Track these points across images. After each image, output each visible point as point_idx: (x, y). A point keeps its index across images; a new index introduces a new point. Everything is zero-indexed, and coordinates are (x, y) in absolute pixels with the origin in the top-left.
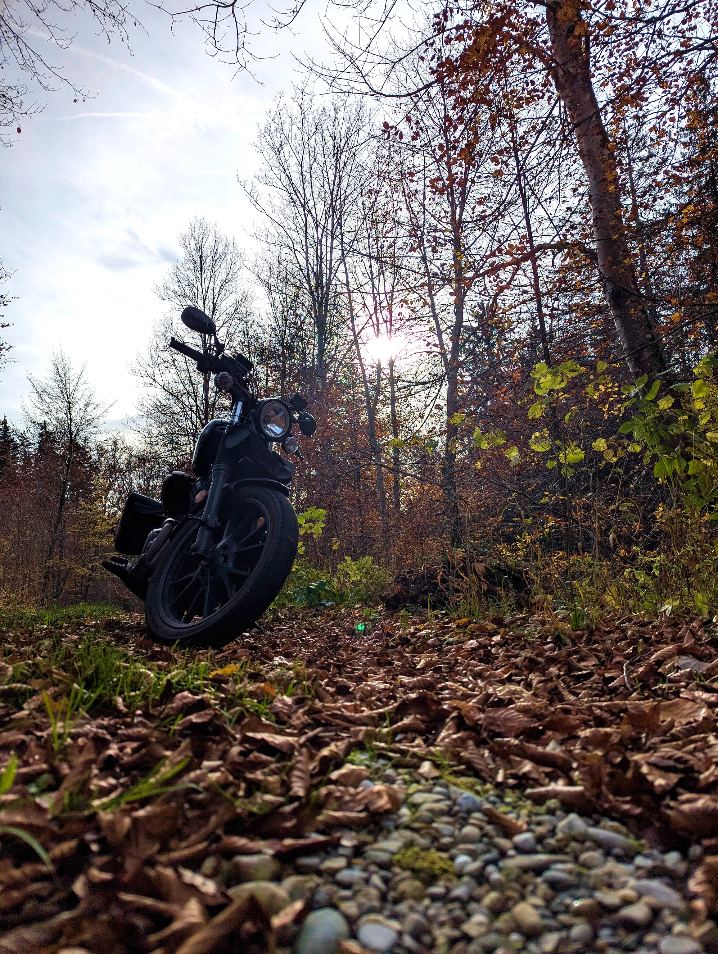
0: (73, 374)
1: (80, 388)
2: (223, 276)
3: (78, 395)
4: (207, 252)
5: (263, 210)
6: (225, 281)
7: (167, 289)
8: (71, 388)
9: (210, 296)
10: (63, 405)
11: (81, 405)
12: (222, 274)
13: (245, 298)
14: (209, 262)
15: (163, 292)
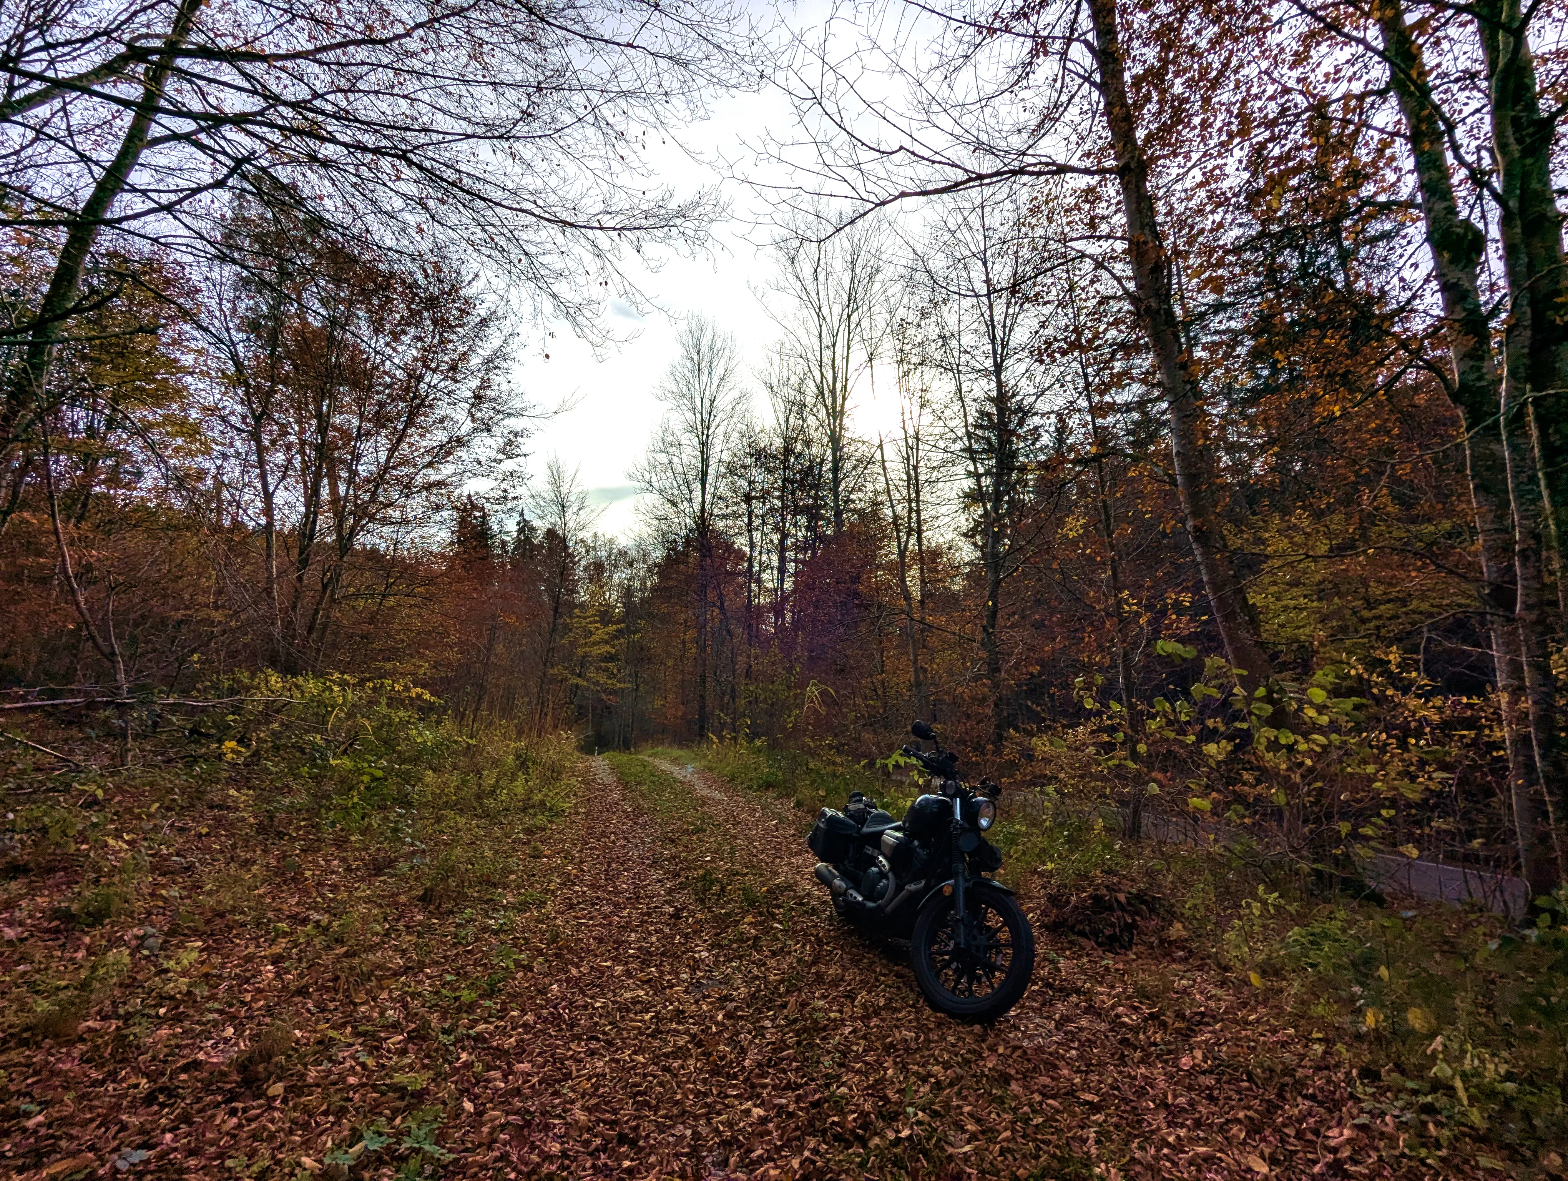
0: (567, 478)
1: (574, 490)
2: (721, 372)
3: (572, 497)
4: (704, 349)
5: (773, 317)
6: (723, 378)
7: (663, 389)
8: (565, 490)
9: (707, 395)
10: (556, 508)
11: (575, 508)
12: (719, 371)
13: (743, 397)
14: (707, 358)
15: (660, 393)
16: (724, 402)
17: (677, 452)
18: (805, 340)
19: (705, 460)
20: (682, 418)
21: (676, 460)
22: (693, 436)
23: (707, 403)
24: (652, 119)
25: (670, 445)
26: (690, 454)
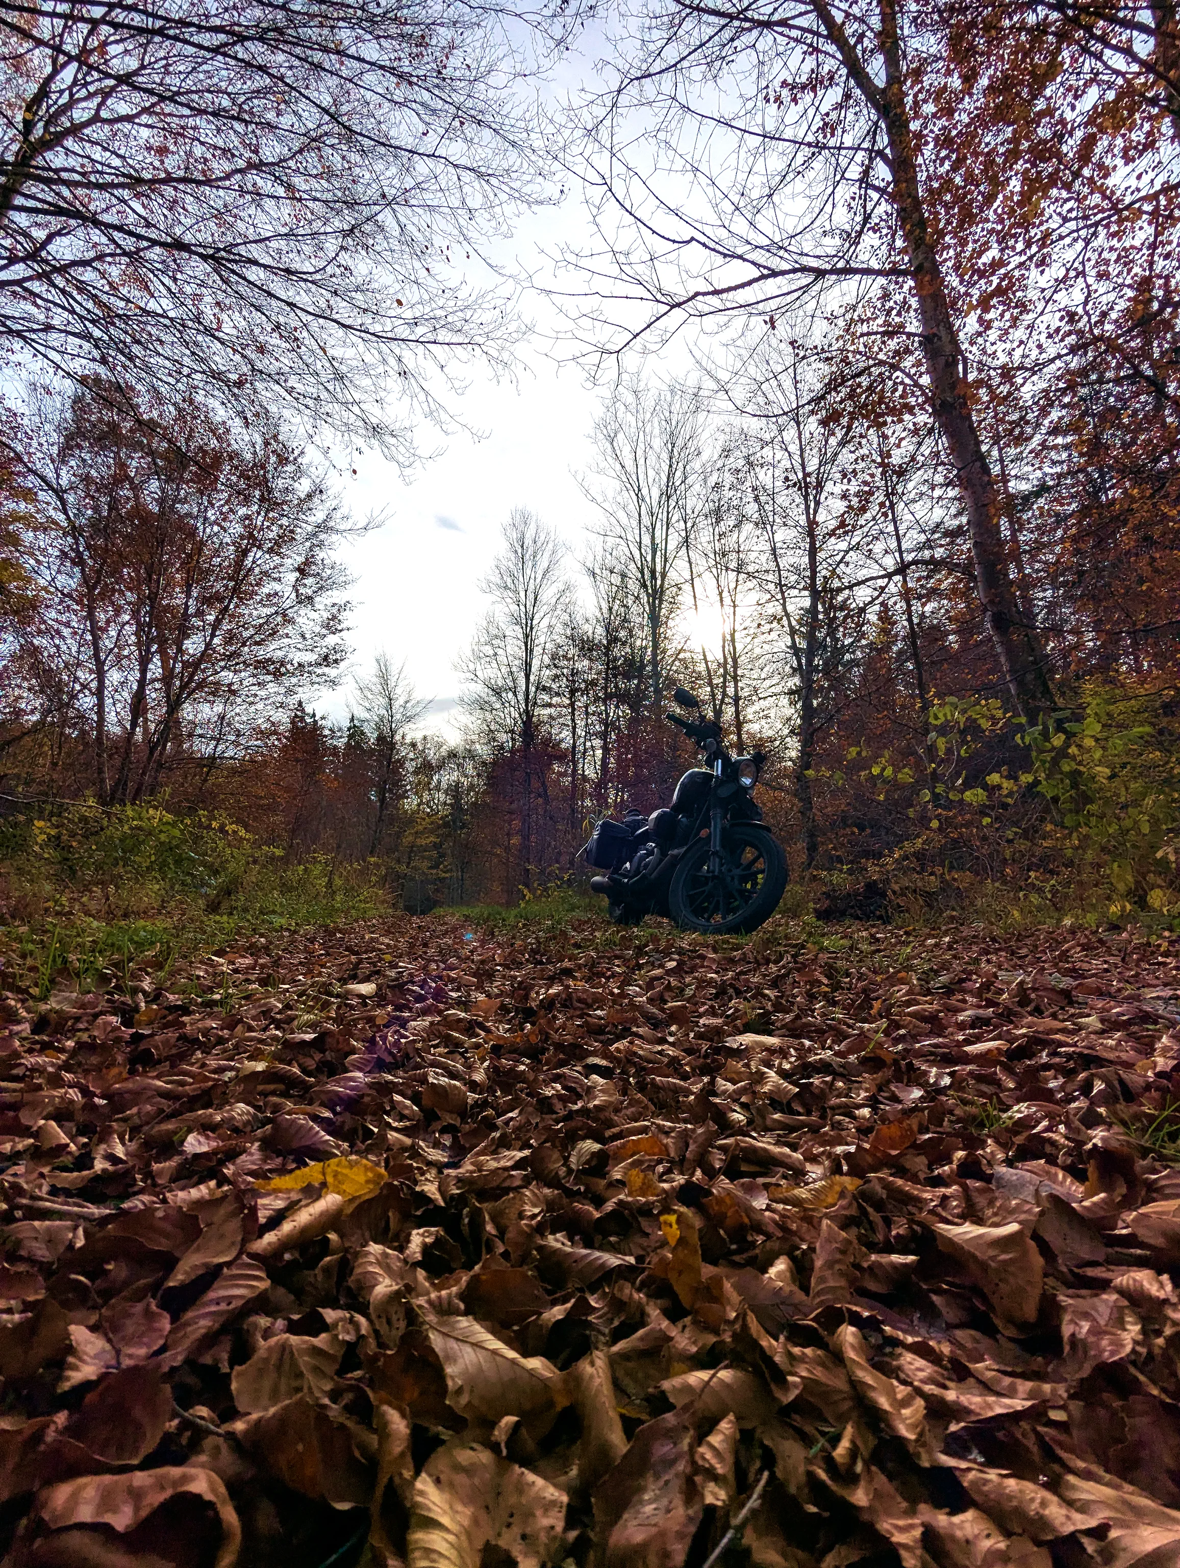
0: (394, 670)
1: (400, 684)
2: (545, 564)
3: (398, 691)
4: (528, 541)
5: (594, 500)
6: (547, 571)
7: (489, 582)
8: (392, 683)
9: (531, 587)
10: (384, 701)
11: (401, 701)
12: (543, 564)
13: (567, 588)
14: (530, 552)
15: (484, 586)
16: (548, 595)
17: (502, 644)
18: (624, 520)
19: (529, 651)
20: (506, 610)
21: (500, 652)
22: (518, 628)
23: (531, 596)
24: (456, 232)
25: (497, 638)
26: (514, 648)
